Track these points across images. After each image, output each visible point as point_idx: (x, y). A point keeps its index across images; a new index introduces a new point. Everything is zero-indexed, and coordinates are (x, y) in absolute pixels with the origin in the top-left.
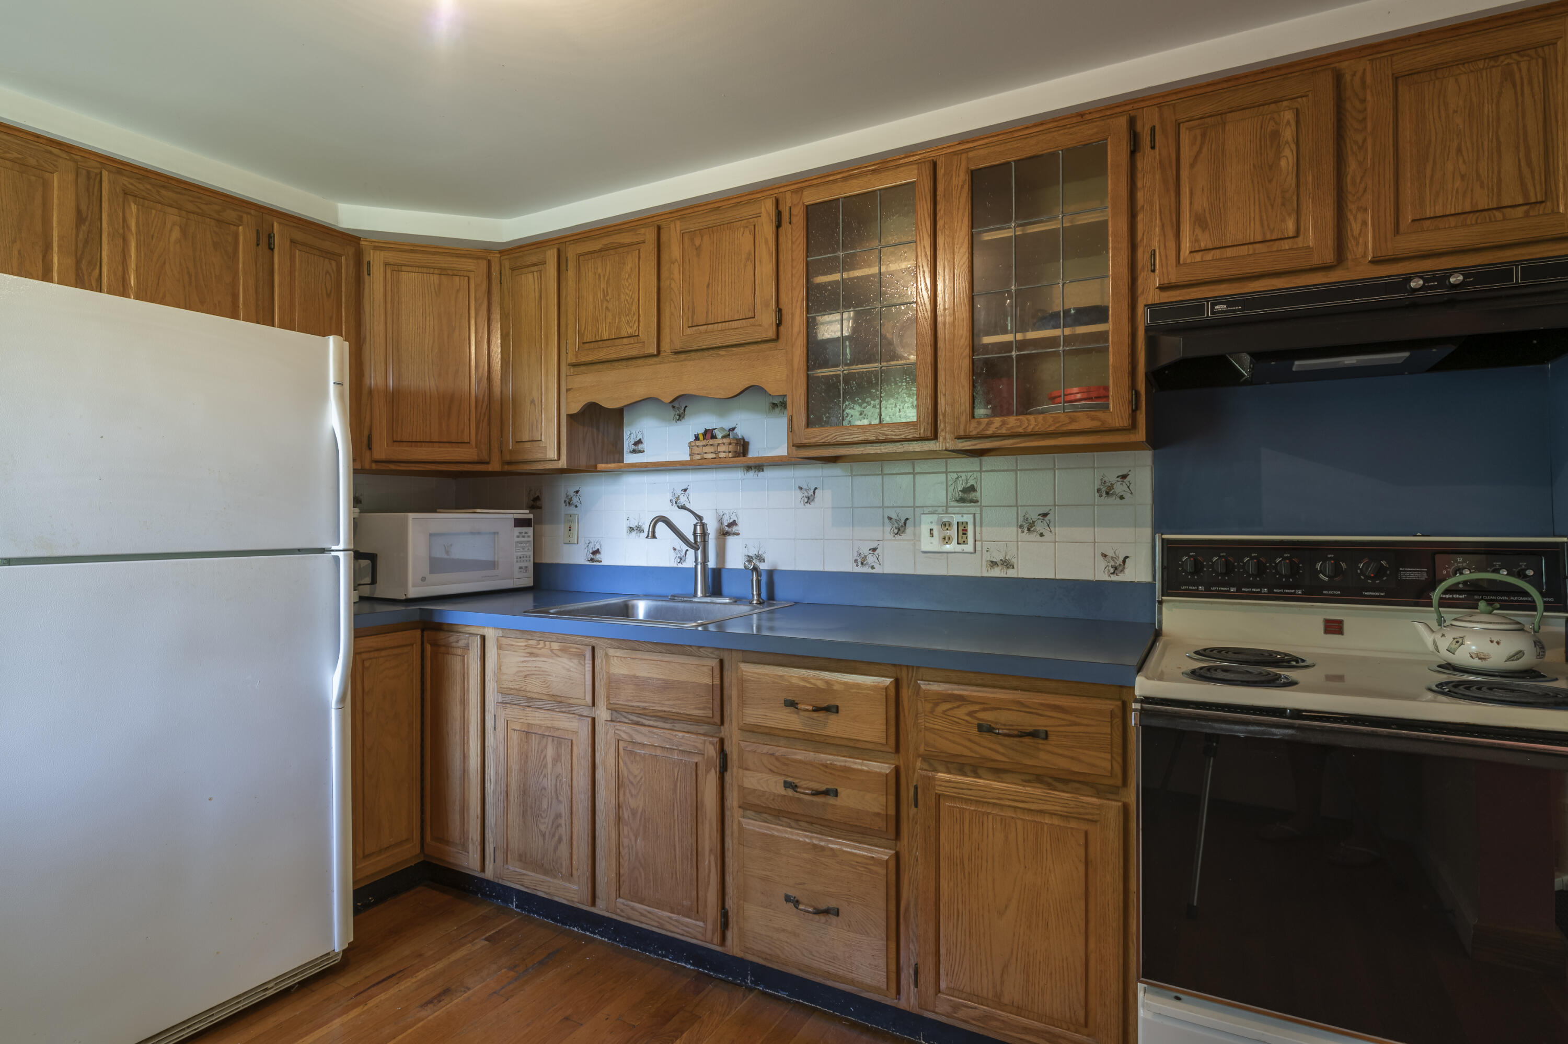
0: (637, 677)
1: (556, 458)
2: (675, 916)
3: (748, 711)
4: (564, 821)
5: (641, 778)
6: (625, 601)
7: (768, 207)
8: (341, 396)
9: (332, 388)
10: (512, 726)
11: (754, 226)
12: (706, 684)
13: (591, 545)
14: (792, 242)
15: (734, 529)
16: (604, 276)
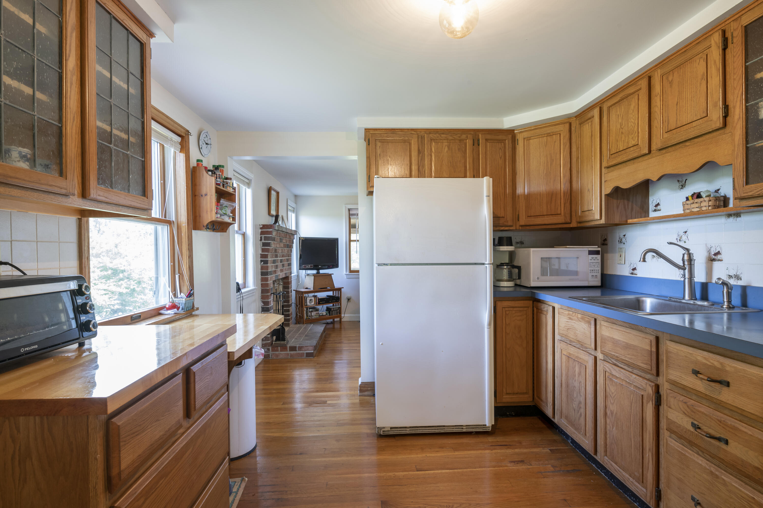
0: (614, 339)
1: (599, 219)
2: (632, 479)
3: (671, 371)
4: (582, 406)
5: (615, 395)
6: (637, 298)
7: (717, 38)
8: (489, 201)
9: (485, 199)
10: (563, 352)
11: (707, 55)
12: (647, 349)
13: (632, 265)
14: (734, 56)
15: (719, 257)
16: (620, 115)
